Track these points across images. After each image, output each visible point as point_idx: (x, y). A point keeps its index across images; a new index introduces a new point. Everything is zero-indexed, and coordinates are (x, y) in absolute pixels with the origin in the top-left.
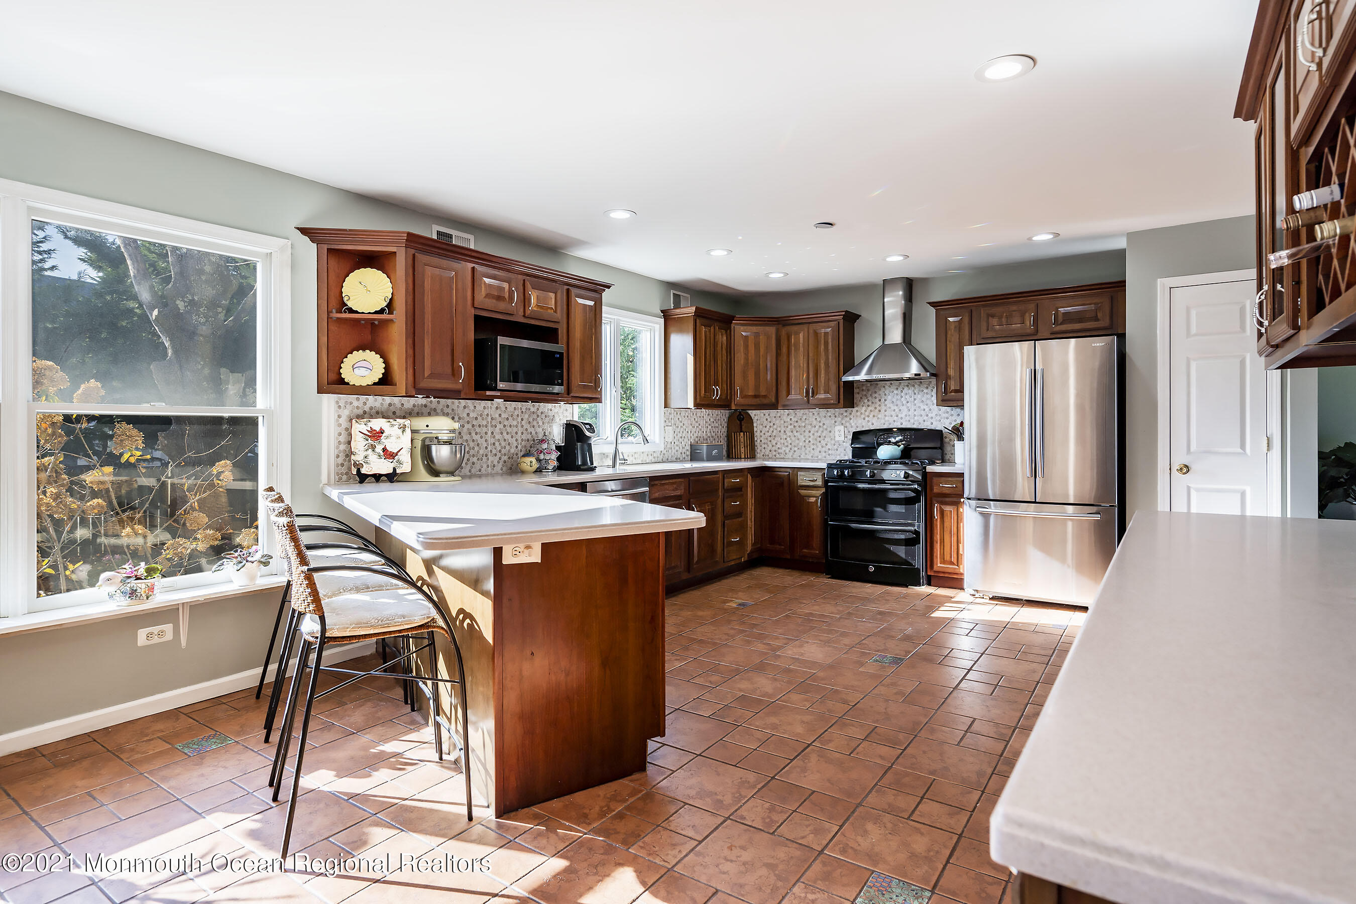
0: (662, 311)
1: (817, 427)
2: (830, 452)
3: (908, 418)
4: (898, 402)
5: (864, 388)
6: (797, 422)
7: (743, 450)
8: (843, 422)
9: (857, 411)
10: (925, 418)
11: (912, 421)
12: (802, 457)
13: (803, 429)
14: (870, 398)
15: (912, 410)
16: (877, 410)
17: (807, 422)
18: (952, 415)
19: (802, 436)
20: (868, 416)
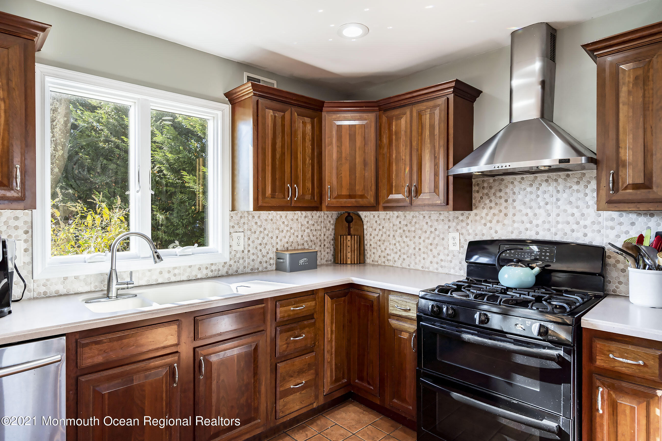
1: (428, 232)
2: (443, 264)
3: (547, 226)
4: (533, 204)
5: (485, 185)
6: (406, 225)
7: (349, 255)
8: (459, 227)
9: (476, 215)
10: (575, 227)
11: (553, 230)
13: (413, 234)
14: (493, 198)
15: (554, 215)
16: (502, 214)
17: (417, 226)
18: (621, 224)
19: (412, 242)
20: (491, 222)
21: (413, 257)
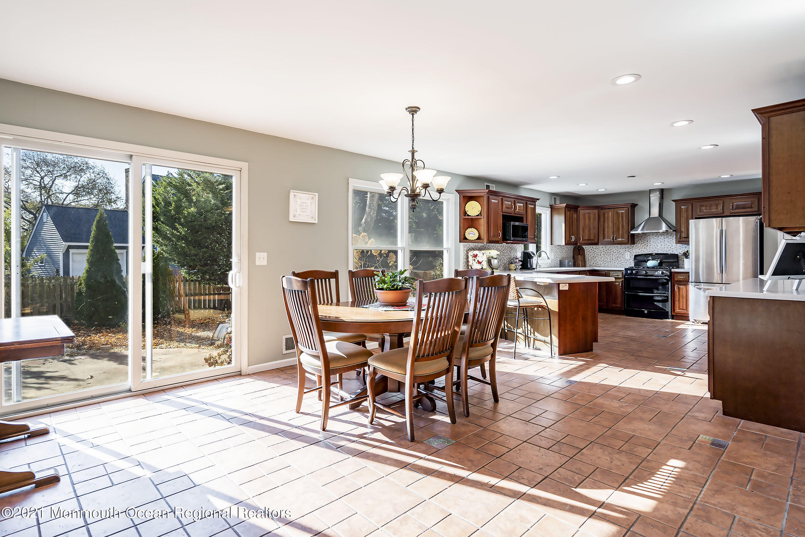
0: (550, 205)
1: (616, 253)
2: (623, 264)
3: (661, 249)
4: (657, 242)
5: (640, 236)
6: (606, 250)
7: (580, 263)
8: (629, 250)
9: (636, 246)
10: (670, 249)
11: (663, 250)
12: (609, 266)
13: (610, 254)
14: (642, 240)
15: (663, 246)
16: (646, 246)
17: (611, 250)
18: (683, 248)
19: (609, 257)
20: (642, 248)
21: (610, 262)
